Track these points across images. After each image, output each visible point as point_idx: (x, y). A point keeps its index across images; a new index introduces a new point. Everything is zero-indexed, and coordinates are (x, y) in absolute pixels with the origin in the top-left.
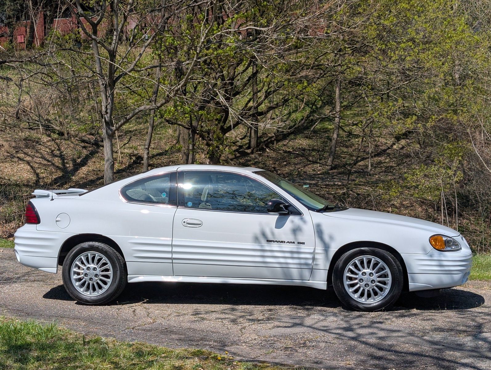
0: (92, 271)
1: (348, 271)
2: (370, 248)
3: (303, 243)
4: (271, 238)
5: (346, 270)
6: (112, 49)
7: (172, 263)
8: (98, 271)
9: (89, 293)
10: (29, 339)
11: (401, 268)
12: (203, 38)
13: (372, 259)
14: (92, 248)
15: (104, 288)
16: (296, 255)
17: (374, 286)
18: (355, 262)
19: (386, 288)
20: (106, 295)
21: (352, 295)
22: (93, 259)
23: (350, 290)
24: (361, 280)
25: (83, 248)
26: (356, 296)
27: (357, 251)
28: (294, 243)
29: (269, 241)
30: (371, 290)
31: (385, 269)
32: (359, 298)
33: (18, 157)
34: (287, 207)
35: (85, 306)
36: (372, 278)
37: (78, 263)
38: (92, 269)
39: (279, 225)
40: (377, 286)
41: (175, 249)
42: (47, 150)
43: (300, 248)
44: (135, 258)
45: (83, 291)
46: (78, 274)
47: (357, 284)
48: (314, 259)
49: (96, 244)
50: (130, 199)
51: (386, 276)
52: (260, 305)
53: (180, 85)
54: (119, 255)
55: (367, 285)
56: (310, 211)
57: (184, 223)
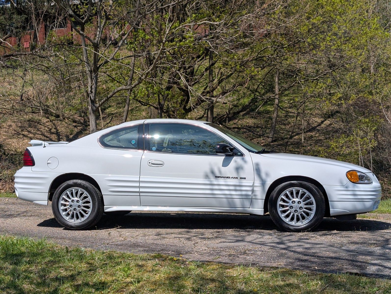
0: (75, 203)
1: (281, 200)
2: (298, 181)
3: (245, 178)
4: (218, 175)
5: (279, 199)
6: (96, 42)
7: (140, 196)
8: (80, 203)
9: (73, 221)
10: (23, 249)
11: (323, 197)
12: (168, 31)
13: (300, 190)
14: (76, 185)
15: (86, 216)
16: (238, 188)
17: (302, 211)
18: (286, 193)
19: (311, 213)
20: (87, 222)
21: (284, 219)
22: (77, 193)
23: (283, 215)
24: (292, 207)
25: (69, 184)
26: (287, 220)
27: (288, 184)
28: (237, 178)
29: (217, 177)
30: (299, 215)
31: (311, 198)
32: (290, 221)
33: (23, 134)
34: (231, 150)
35: (70, 231)
36: (300, 205)
37: (64, 197)
38: (75, 201)
39: (225, 164)
40: (304, 212)
41: (142, 185)
42: (46, 129)
43: (242, 182)
44: (109, 192)
45: (69, 219)
46: (65, 205)
47: (288, 210)
48: (253, 191)
49: (79, 181)
50: (105, 145)
51: (311, 204)
52: (210, 229)
53: (150, 69)
54: (97, 190)
55: (296, 211)
56: (250, 153)
57: (149, 164)
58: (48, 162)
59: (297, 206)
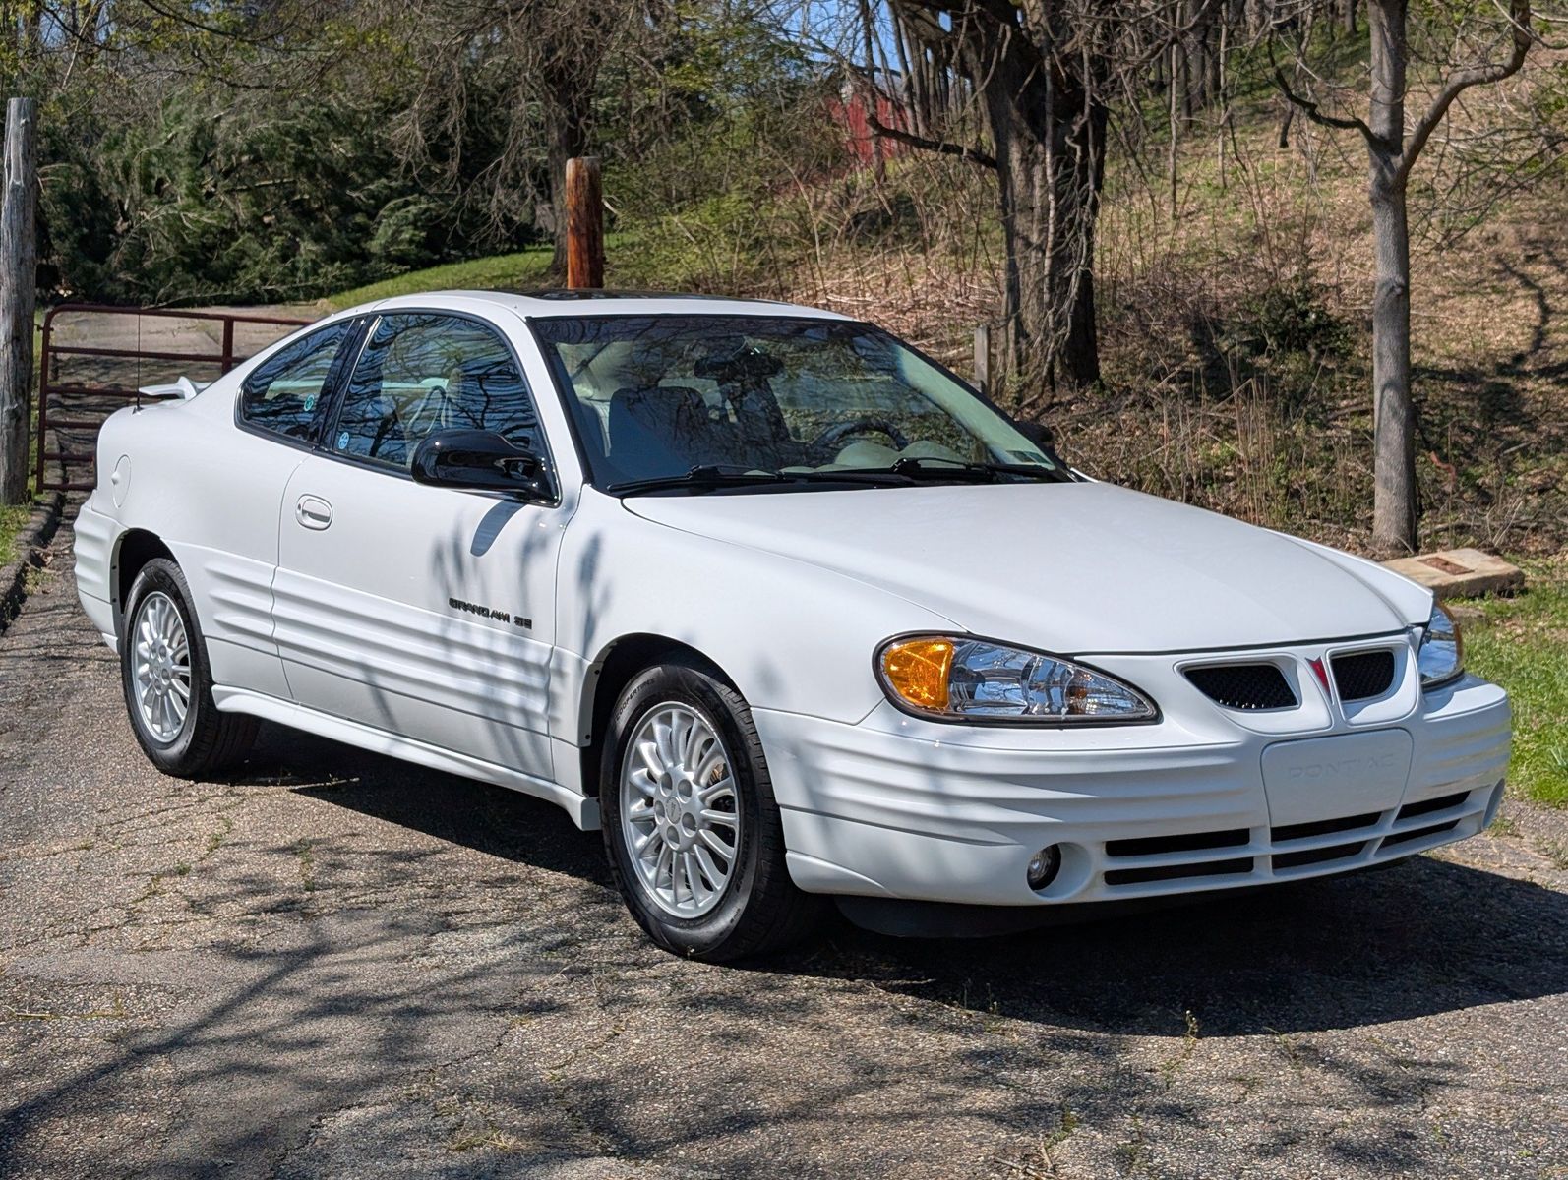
3: (528, 624)
4: (456, 592)
7: (280, 657)
8: (169, 661)
14: (157, 581)
15: (181, 720)
17: (693, 840)
19: (729, 861)
21: (636, 862)
23: (637, 843)
24: (660, 808)
26: (650, 877)
28: (506, 618)
29: (454, 603)
37: (143, 626)
38: (158, 650)
43: (526, 645)
44: (220, 627)
48: (548, 695)
55: (672, 833)
56: (588, 486)
57: (299, 512)
58: (116, 475)
59: (673, 806)
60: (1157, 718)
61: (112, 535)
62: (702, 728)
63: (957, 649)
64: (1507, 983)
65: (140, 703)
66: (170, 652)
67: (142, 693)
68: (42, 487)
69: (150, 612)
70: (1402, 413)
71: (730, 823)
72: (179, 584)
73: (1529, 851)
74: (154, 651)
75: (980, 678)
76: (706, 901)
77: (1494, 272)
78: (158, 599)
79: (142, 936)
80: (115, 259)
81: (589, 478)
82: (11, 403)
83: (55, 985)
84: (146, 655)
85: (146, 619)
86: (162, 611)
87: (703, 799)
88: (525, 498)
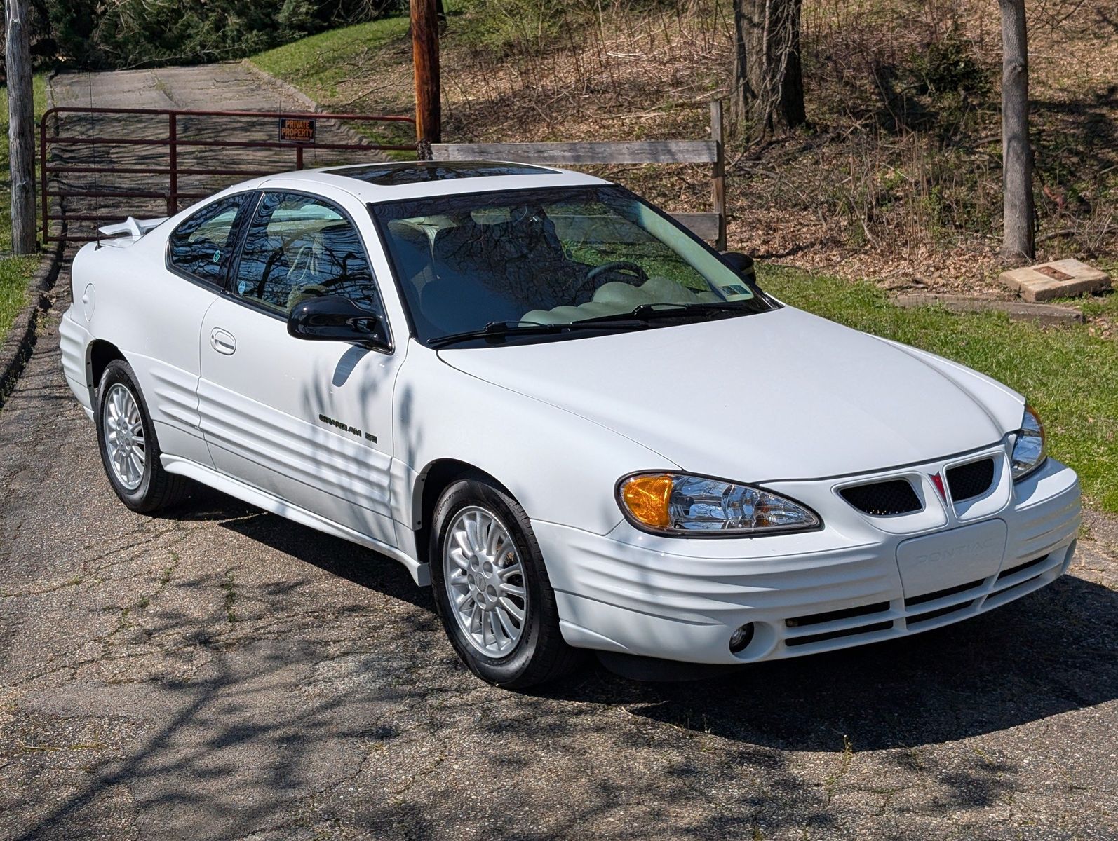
3: (375, 439)
7: (204, 440)
16: (364, 472)
20: (142, 492)
23: (458, 601)
28: (359, 433)
29: (323, 418)
37: (110, 406)
41: (201, 407)
43: (370, 453)
44: (162, 415)
48: (391, 491)
49: (124, 367)
51: (521, 582)
56: (413, 340)
57: (213, 340)
58: (85, 297)
59: (480, 579)
60: (820, 526)
61: (85, 340)
62: (498, 526)
63: (675, 482)
64: (1077, 690)
65: (112, 460)
66: (130, 427)
67: (113, 452)
68: (47, 239)
69: (115, 397)
70: (1023, 158)
71: (520, 594)
72: (134, 381)
73: (1101, 553)
74: (119, 425)
75: (692, 501)
76: (506, 645)
77: (1096, 22)
78: (120, 389)
79: (114, 669)
80: (96, 35)
81: (414, 333)
82: (21, 181)
83: (52, 719)
84: (114, 426)
85: (112, 401)
86: (123, 396)
87: (501, 576)
88: (370, 345)
